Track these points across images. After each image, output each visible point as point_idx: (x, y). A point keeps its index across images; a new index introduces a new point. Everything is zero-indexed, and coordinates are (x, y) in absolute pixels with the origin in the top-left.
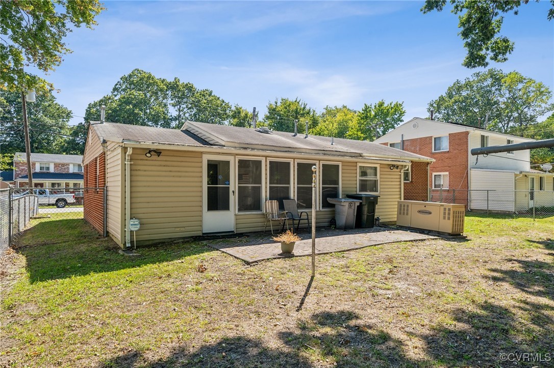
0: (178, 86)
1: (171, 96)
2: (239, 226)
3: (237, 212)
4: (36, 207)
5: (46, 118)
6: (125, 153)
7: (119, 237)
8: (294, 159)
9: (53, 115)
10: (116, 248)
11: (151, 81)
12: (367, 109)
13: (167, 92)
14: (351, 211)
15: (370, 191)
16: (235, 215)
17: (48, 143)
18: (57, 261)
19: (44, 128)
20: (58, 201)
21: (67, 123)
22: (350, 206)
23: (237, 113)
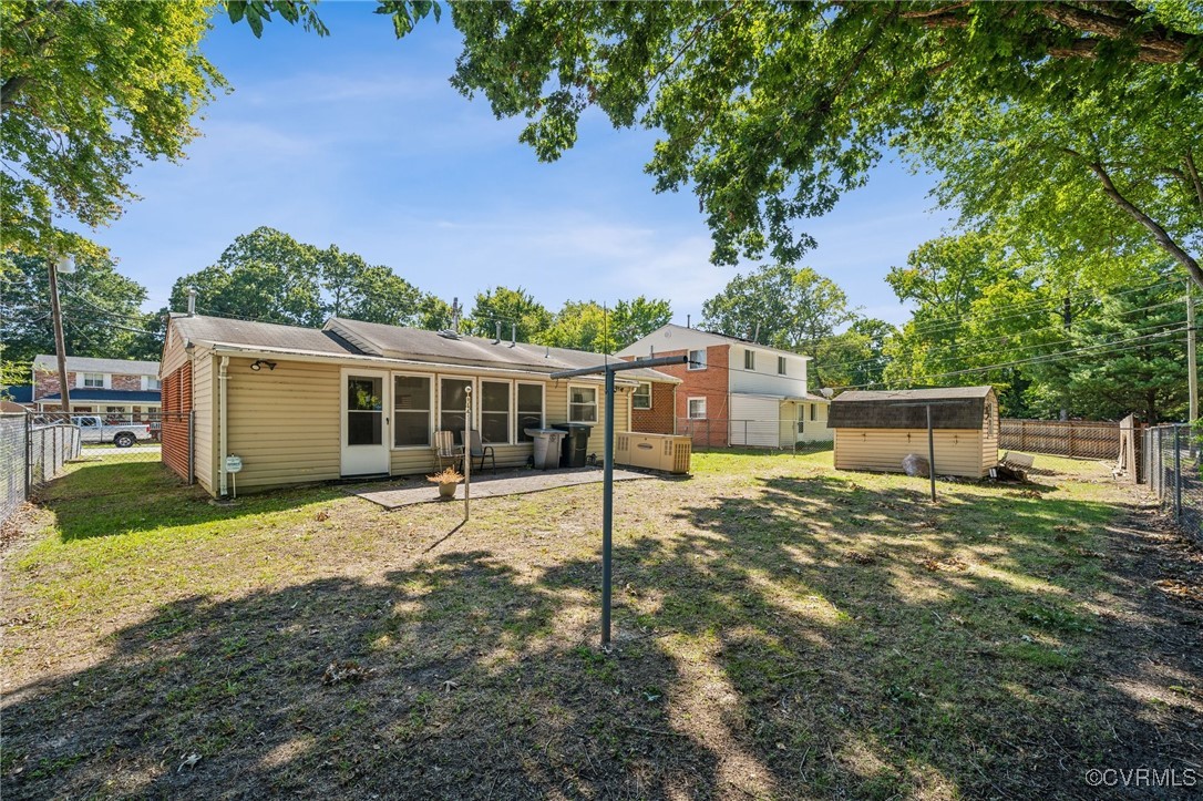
0: (335, 257)
1: (325, 272)
2: (395, 466)
3: (393, 447)
4: (75, 444)
5: (97, 298)
6: (219, 364)
7: (210, 481)
8: (478, 376)
9: (110, 294)
10: (206, 497)
11: (289, 248)
12: (622, 308)
13: (317, 266)
14: (554, 445)
15: (586, 420)
16: (391, 451)
17: (100, 340)
18: (108, 516)
19: (92, 315)
20: (118, 436)
21: (136, 308)
22: (552, 440)
23: (429, 305)
